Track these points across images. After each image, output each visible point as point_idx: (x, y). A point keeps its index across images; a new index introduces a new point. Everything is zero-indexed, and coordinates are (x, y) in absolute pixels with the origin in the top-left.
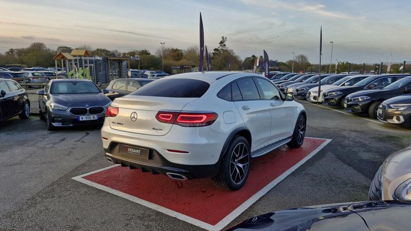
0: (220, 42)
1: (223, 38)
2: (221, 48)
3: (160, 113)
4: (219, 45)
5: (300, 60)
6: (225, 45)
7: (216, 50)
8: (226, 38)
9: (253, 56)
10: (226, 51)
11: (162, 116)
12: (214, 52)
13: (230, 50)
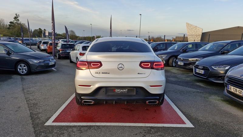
0: (14, 17)
1: (16, 14)
2: (15, 21)
3: (141, 62)
4: (14, 20)
5: (71, 33)
6: (18, 20)
7: (11, 22)
8: (19, 15)
9: (40, 29)
10: (20, 24)
11: (143, 65)
12: (10, 24)
13: (23, 24)
